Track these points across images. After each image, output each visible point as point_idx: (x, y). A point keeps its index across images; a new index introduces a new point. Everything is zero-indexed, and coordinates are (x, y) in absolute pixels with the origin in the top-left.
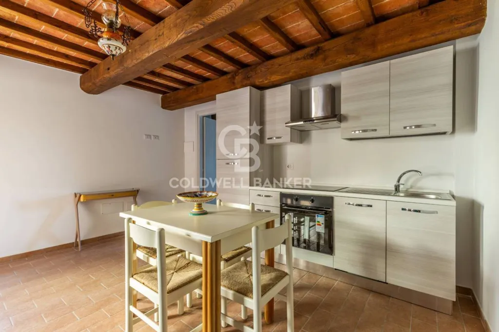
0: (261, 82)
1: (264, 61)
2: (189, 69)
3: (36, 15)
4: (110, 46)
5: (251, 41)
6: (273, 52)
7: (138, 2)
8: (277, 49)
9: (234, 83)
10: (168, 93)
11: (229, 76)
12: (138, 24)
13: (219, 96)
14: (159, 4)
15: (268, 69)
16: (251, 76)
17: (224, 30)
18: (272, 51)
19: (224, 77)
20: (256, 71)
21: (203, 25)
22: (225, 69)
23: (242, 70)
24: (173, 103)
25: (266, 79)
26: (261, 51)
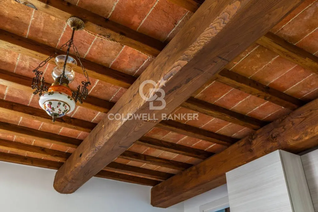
0: (297, 140)
1: (294, 109)
2: (183, 144)
3: (12, 106)
4: (52, 102)
5: (267, 83)
6: (306, 93)
7: (110, 65)
8: (312, 86)
9: (251, 151)
10: (160, 182)
11: (242, 143)
12: (114, 92)
13: (230, 175)
14: (135, 61)
15: (306, 117)
16: (279, 135)
17: (219, 60)
18: (304, 92)
19: (235, 146)
20: (284, 126)
21: (187, 59)
22: (235, 135)
23: (261, 130)
24: (166, 196)
25: (306, 134)
26: (286, 95)
